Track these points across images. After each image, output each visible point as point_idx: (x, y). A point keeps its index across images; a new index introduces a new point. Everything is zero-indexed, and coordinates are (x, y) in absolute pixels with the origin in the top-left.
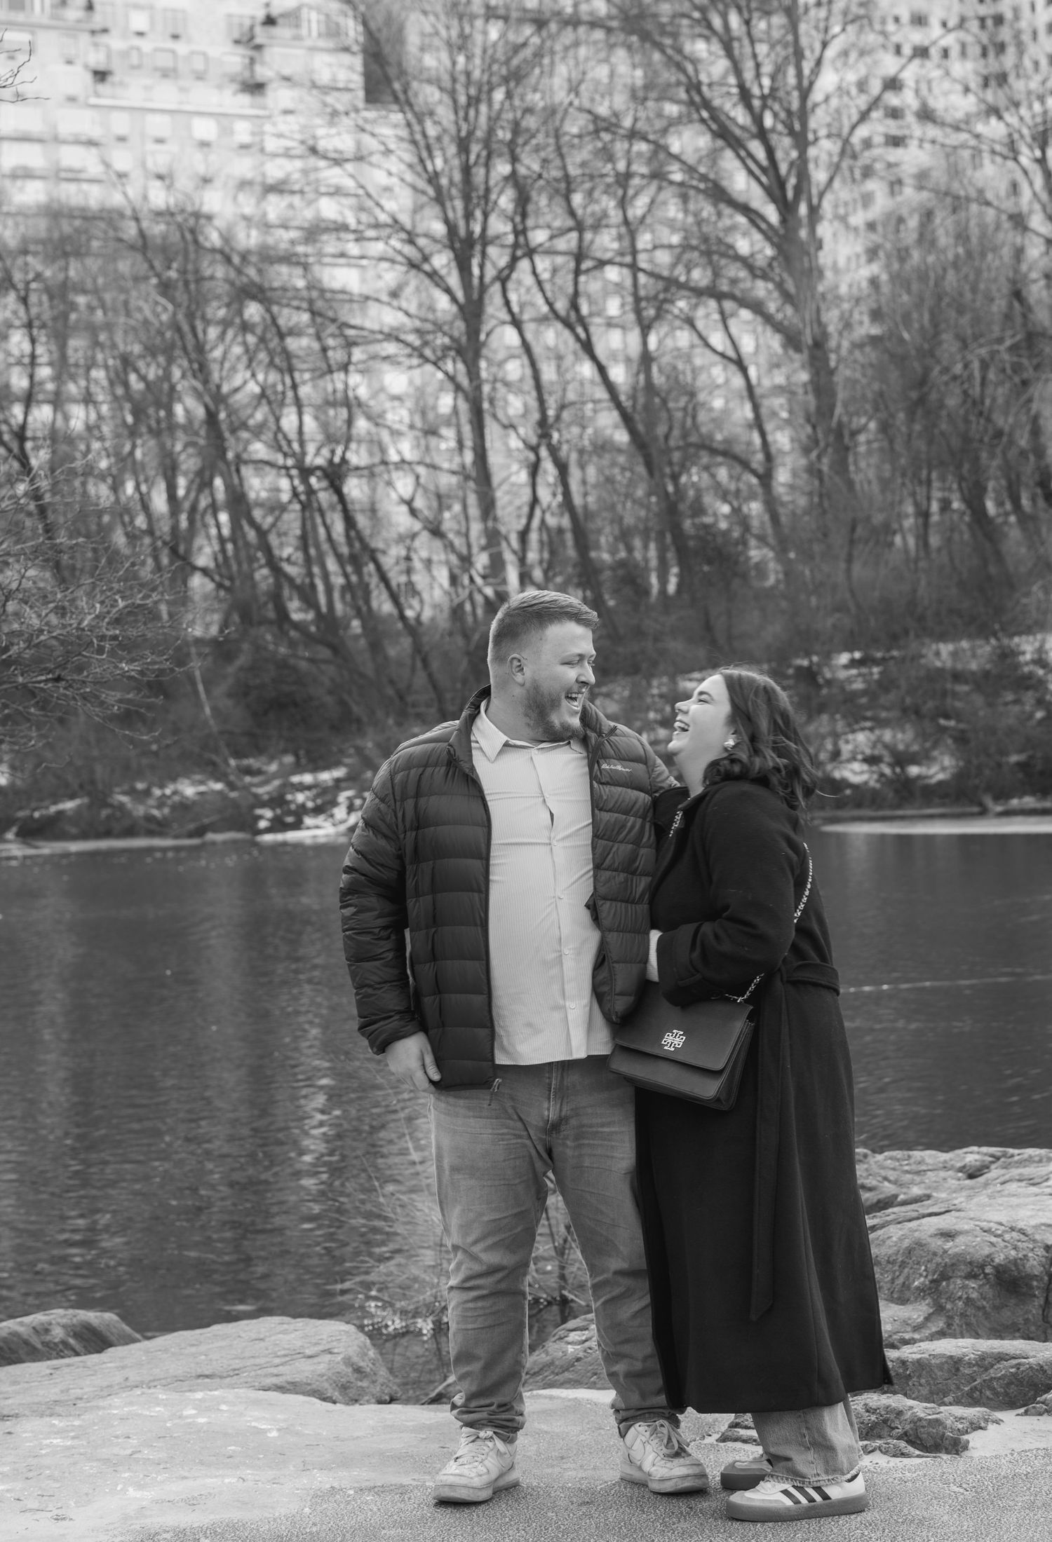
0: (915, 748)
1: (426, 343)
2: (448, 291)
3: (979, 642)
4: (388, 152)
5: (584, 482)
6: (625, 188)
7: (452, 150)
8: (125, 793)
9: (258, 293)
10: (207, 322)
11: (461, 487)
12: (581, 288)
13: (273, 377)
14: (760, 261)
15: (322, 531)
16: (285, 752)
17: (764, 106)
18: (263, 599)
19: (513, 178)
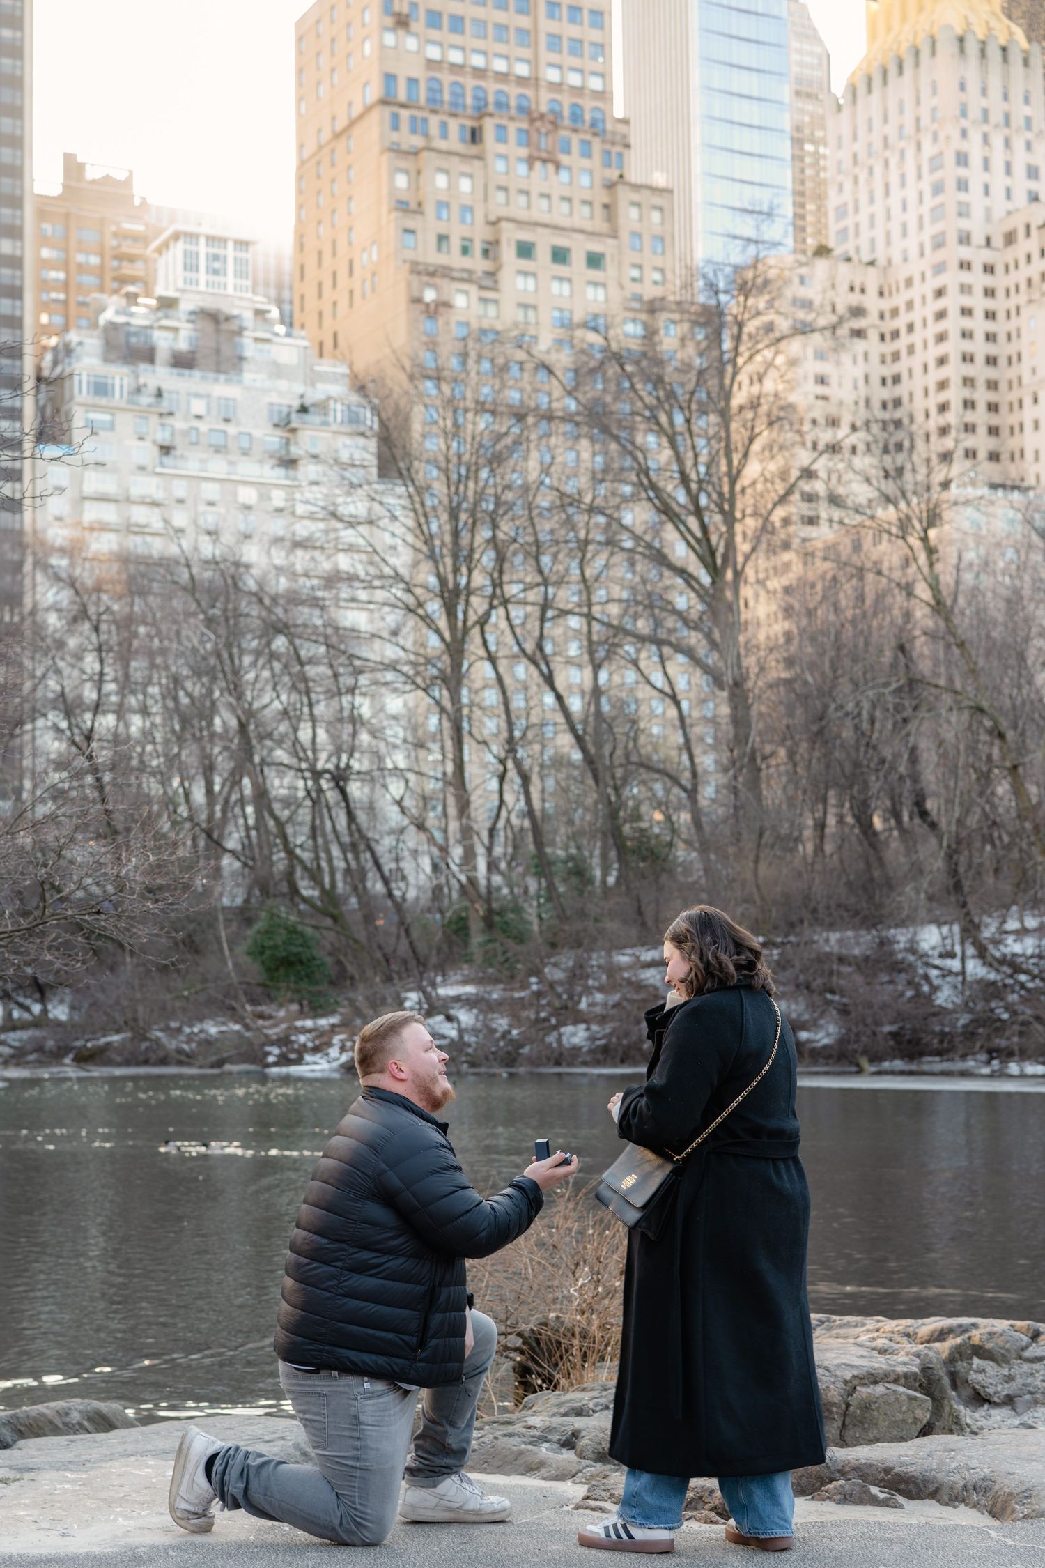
0: (806, 1017)
1: (417, 673)
2: (438, 631)
3: (863, 932)
4: (394, 518)
5: (543, 791)
6: (584, 552)
7: (445, 517)
8: (161, 1030)
9: (282, 628)
10: (242, 652)
11: (444, 791)
12: (546, 632)
13: (294, 697)
14: (694, 615)
15: (328, 824)
16: (292, 1001)
17: (700, 489)
18: (277, 877)
19: (493, 541)
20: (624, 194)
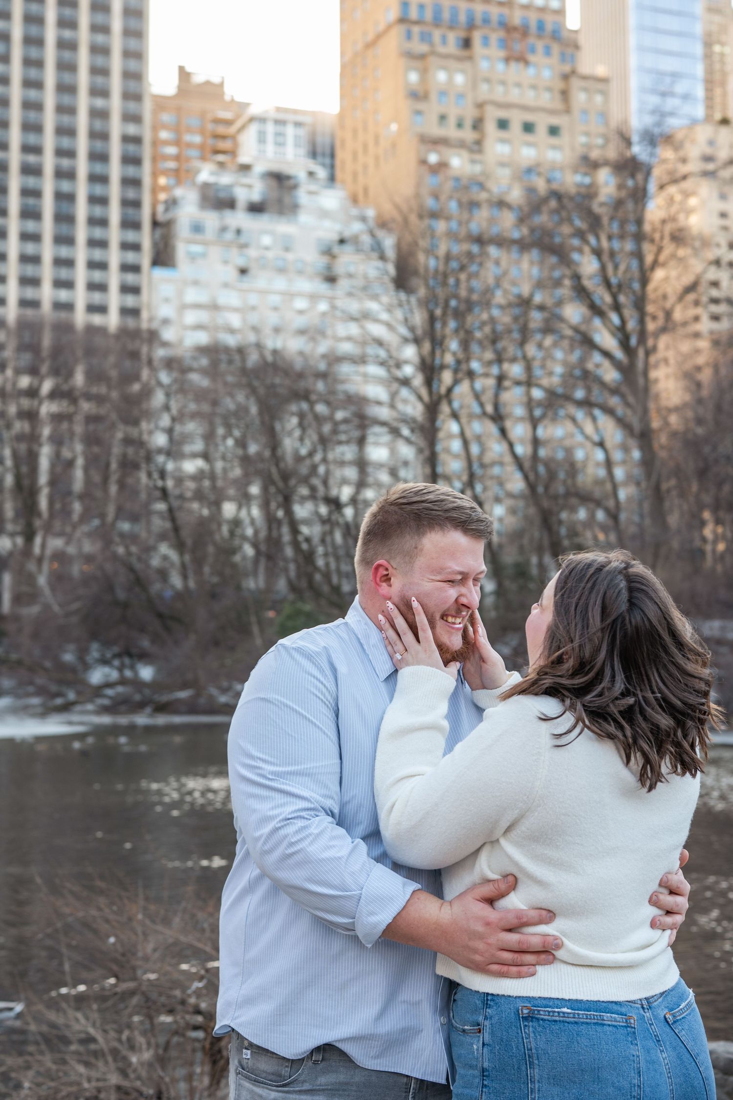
2: (419, 397)
14: (615, 385)
17: (620, 291)
20: (575, 83)
